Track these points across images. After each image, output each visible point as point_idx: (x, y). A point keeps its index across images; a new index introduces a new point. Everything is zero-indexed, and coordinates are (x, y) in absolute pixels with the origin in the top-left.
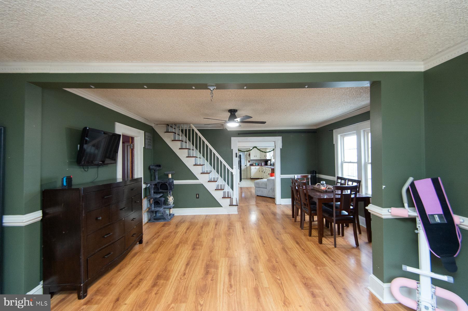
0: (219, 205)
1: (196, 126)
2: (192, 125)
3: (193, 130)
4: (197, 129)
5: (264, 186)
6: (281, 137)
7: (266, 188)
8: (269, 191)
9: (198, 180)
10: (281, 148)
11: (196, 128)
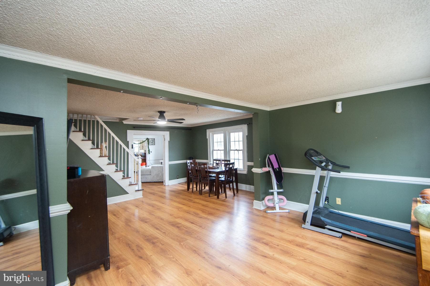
0: (126, 193)
1: (100, 117)
2: (96, 117)
3: (98, 122)
4: (102, 121)
5: (149, 173)
6: (169, 132)
7: (150, 174)
8: (154, 177)
9: (104, 171)
10: (169, 140)
11: (101, 119)
